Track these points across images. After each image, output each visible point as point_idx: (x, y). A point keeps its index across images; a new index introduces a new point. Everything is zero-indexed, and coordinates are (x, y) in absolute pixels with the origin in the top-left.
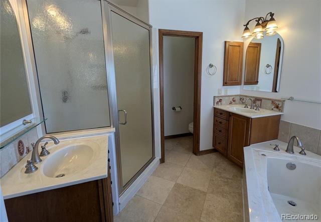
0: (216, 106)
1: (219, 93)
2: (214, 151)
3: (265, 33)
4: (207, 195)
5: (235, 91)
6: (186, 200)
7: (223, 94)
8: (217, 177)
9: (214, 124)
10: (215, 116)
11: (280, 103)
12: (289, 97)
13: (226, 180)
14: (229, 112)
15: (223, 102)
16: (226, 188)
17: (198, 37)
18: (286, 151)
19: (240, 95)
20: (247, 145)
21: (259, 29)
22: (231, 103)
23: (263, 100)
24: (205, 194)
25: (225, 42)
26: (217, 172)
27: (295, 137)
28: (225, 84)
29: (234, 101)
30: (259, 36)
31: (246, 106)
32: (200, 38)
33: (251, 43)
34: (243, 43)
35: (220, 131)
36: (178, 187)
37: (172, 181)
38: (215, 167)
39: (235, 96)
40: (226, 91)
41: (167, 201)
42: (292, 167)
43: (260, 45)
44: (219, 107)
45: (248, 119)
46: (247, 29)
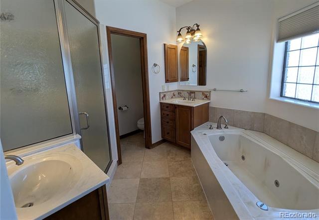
0: (162, 101)
1: (163, 89)
2: (164, 141)
3: (192, 40)
4: (171, 179)
5: (174, 86)
6: (155, 190)
7: (166, 91)
8: (173, 163)
9: (161, 117)
10: (162, 109)
11: (208, 94)
12: (213, 88)
13: (180, 163)
14: (175, 105)
15: (167, 97)
16: (182, 169)
17: (143, 38)
18: (217, 128)
19: (178, 90)
20: (192, 129)
21: (189, 36)
22: (172, 98)
23: (196, 93)
24: (168, 179)
25: (165, 45)
26: (172, 158)
27: (222, 116)
28: (167, 81)
29: (174, 95)
30: (188, 42)
31: (185, 99)
32: (145, 39)
33: (183, 47)
34: (177, 46)
35: (168, 122)
36: (143, 181)
37: (135, 178)
38: (168, 155)
39: (175, 91)
40: (168, 87)
41: (138, 198)
42: (222, 138)
43: (187, 48)
44: (164, 101)
45: (191, 108)
46: (180, 35)
